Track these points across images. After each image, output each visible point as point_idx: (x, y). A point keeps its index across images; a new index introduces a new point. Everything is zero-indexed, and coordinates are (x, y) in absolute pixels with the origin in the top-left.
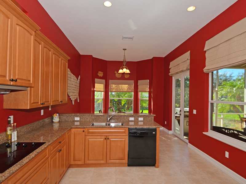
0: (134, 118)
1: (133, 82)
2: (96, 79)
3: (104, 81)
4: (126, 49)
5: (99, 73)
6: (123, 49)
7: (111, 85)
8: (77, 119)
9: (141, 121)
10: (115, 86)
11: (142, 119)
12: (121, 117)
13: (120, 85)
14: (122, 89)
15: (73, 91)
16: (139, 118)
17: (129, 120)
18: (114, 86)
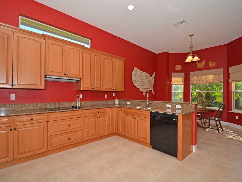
0: (171, 105)
1: (222, 70)
2: (173, 74)
3: (183, 74)
4: (193, 35)
5: (176, 67)
6: (190, 36)
7: (192, 77)
8: (129, 103)
9: (179, 109)
10: (197, 78)
11: (179, 107)
12: (159, 103)
13: (203, 77)
14: (206, 81)
15: (143, 84)
16: (177, 106)
17: (166, 106)
18: (195, 77)
